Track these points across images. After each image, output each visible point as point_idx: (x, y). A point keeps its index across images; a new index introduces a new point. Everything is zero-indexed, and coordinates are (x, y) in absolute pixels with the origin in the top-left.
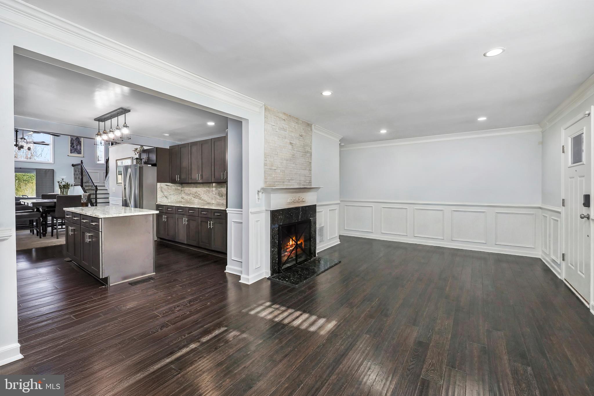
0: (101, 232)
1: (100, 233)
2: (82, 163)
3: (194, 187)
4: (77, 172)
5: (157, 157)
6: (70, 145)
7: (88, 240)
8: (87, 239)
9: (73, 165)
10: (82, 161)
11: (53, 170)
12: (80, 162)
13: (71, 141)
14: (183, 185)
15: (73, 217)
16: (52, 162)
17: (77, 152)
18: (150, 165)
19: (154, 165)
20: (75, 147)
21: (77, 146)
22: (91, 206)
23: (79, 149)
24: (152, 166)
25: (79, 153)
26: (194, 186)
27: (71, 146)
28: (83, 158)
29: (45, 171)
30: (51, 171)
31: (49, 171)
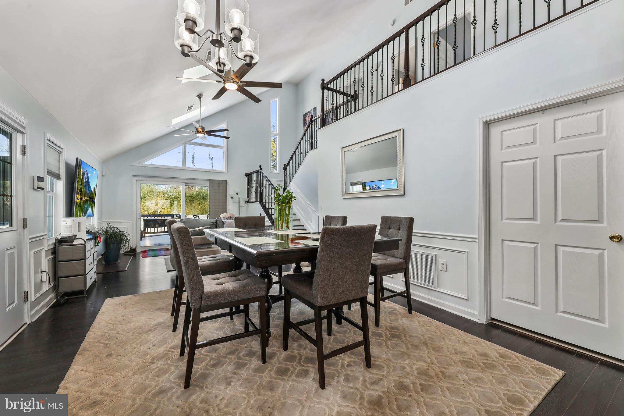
2: (261, 169)
9: (247, 175)
10: (260, 166)
11: (226, 181)
12: (258, 168)
16: (225, 170)
29: (219, 183)
30: (224, 183)
31: (222, 183)
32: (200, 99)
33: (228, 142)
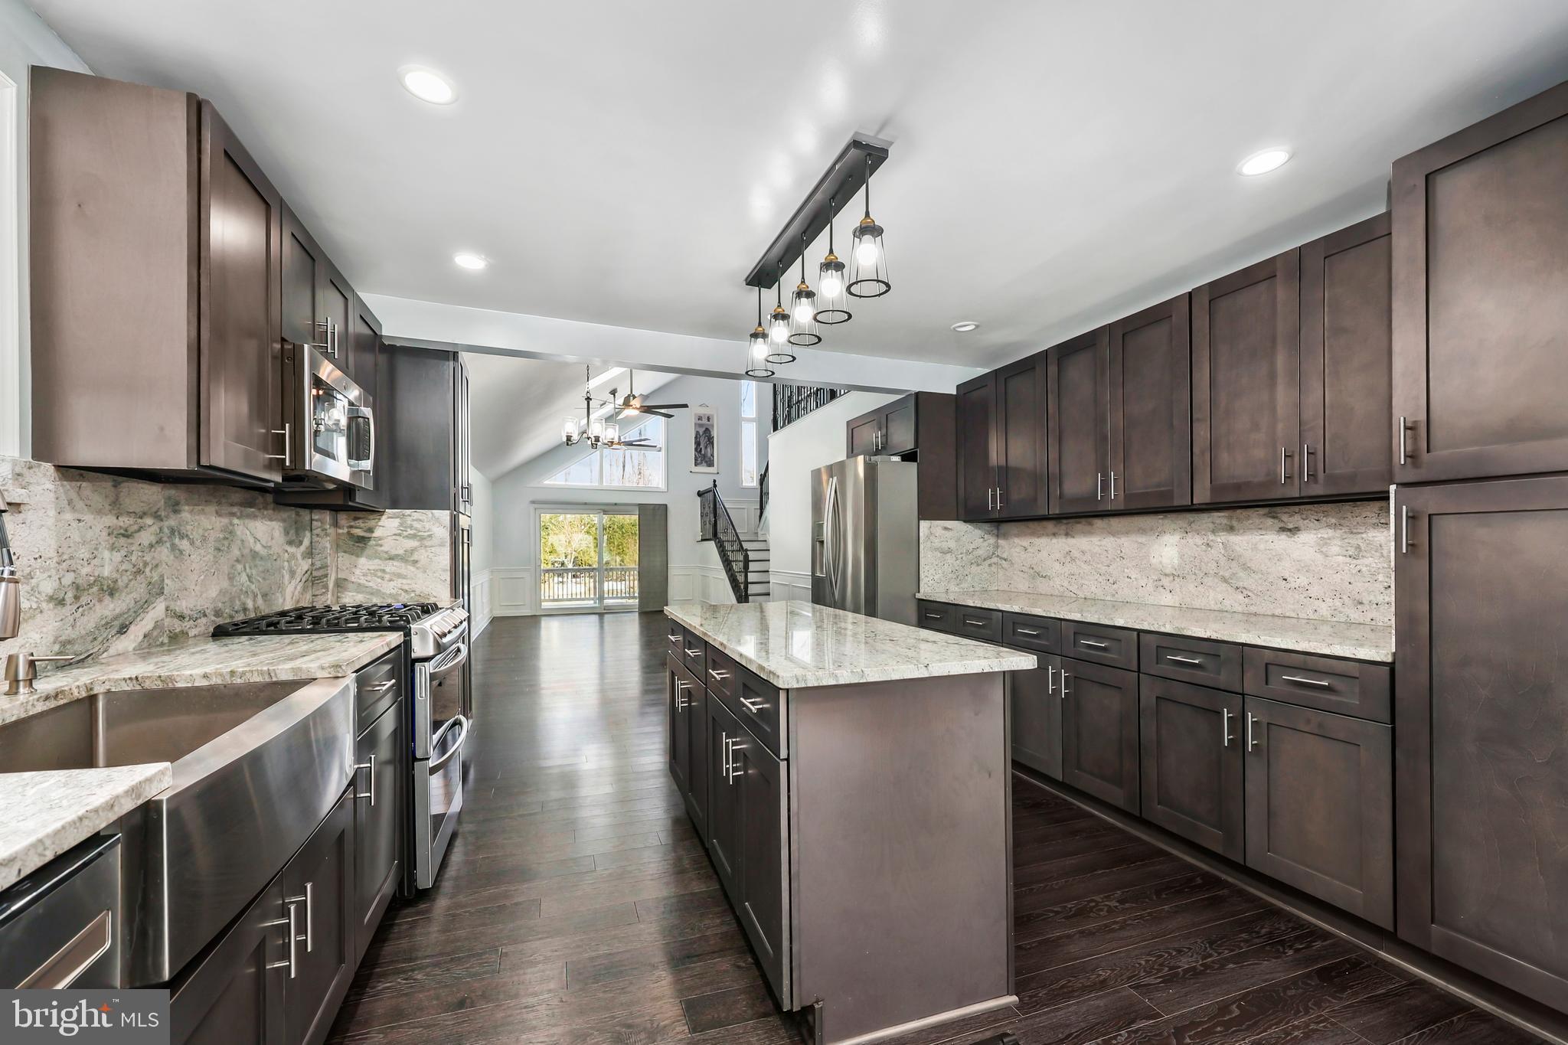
0: (788, 760)
1: (783, 765)
2: (715, 486)
3: (1054, 534)
4: (707, 509)
5: (920, 427)
6: (694, 447)
7: (730, 769)
8: (727, 763)
9: (700, 494)
10: (715, 481)
11: (666, 505)
12: (711, 485)
13: (696, 438)
14: (1005, 527)
15: (687, 646)
16: (664, 487)
17: (706, 462)
18: (897, 459)
19: (908, 457)
20: (703, 452)
21: (706, 448)
22: (738, 602)
23: (709, 455)
24: (903, 460)
25: (710, 464)
26: (1055, 530)
27: (696, 449)
28: (716, 475)
29: (654, 509)
30: (663, 509)
31: (658, 509)
32: (614, 396)
33: (668, 425)
